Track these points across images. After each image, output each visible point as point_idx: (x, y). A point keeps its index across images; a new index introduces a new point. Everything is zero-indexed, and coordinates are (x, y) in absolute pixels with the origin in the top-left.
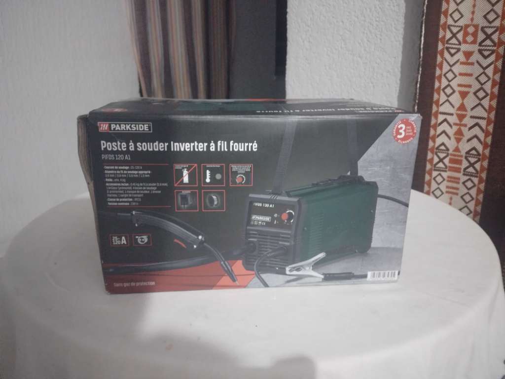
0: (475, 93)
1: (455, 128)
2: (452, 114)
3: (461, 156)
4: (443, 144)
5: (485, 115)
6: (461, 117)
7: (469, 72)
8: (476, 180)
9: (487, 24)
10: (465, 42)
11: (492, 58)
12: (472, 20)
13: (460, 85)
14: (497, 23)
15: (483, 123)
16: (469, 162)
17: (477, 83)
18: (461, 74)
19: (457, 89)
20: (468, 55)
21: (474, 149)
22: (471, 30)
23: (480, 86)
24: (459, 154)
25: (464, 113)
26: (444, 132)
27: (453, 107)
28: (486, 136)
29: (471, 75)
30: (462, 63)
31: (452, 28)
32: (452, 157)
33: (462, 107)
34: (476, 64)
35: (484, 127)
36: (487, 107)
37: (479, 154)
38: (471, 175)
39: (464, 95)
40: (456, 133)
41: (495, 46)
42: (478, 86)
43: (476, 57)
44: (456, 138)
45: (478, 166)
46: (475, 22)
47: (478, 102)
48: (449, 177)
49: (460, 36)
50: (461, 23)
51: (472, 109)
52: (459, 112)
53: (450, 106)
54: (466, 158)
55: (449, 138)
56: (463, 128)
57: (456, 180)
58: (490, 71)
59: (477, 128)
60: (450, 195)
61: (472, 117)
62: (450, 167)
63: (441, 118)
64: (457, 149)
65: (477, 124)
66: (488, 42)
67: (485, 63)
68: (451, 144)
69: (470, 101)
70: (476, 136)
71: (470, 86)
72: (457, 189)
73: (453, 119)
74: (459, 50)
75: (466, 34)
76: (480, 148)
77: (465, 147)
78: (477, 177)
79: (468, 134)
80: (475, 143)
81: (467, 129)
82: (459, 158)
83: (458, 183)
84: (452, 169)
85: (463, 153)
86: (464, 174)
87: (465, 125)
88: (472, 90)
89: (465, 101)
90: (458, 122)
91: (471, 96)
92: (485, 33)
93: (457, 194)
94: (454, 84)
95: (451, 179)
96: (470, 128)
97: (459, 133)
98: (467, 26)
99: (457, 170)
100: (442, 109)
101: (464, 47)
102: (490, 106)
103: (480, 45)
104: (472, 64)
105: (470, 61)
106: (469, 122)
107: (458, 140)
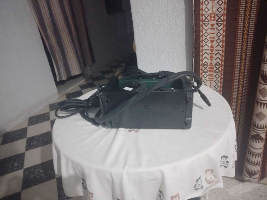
0: (216, 41)
1: (210, 55)
2: (208, 50)
3: (213, 66)
4: (206, 62)
5: (221, 49)
6: (212, 51)
7: (213, 32)
8: (220, 74)
9: (218, 13)
10: (211, 20)
11: (222, 26)
12: (213, 11)
13: (210, 38)
14: (222, 12)
15: (221, 52)
16: (216, 68)
17: (217, 36)
18: (210, 33)
19: (209, 39)
20: (212, 25)
21: (218, 62)
22: (213, 15)
23: (218, 38)
24: (212, 65)
25: (213, 49)
26: (206, 57)
27: (208, 47)
28: (222, 57)
29: (214, 33)
30: (211, 29)
31: (205, 15)
32: (210, 66)
33: (212, 47)
34: (216, 29)
35: (221, 53)
36: (221, 46)
37: (220, 64)
38: (218, 73)
39: (212, 42)
40: (210, 57)
41: (222, 21)
42: (217, 38)
43: (215, 26)
44: (210, 59)
45: (220, 69)
46: (214, 12)
47: (218, 44)
48: (209, 74)
49: (209, 18)
50: (209, 13)
51: (216, 47)
52: (211, 49)
53: (207, 46)
54: (215, 66)
55: (208, 59)
56: (213, 55)
57: (212, 75)
58: (221, 32)
59: (218, 54)
60: (210, 81)
61: (216, 50)
62: (209, 70)
63: (204, 52)
64: (211, 63)
65: (218, 53)
66: (220, 20)
67: (219, 28)
68: (209, 62)
69: (215, 44)
70: (218, 58)
71: (214, 38)
72: (213, 79)
73: (209, 52)
74: (209, 24)
75: (211, 17)
76: (220, 62)
77: (214, 62)
78: (220, 73)
79: (215, 57)
80: (218, 60)
81: (214, 55)
82: (212, 67)
83: (213, 76)
84: (210, 71)
85: (214, 65)
86: (215, 73)
87: (214, 54)
88: (215, 40)
89: (213, 44)
90: (211, 52)
91: (215, 42)
92: (218, 16)
93: (213, 81)
94: (208, 38)
95: (210, 75)
96: (216, 55)
97: (212, 57)
98: (211, 14)
99: (212, 71)
100: (204, 48)
101: (211, 22)
102: (223, 45)
103: (217, 21)
104: (214, 29)
105: (213, 28)
106: (215, 52)
107: (211, 60)
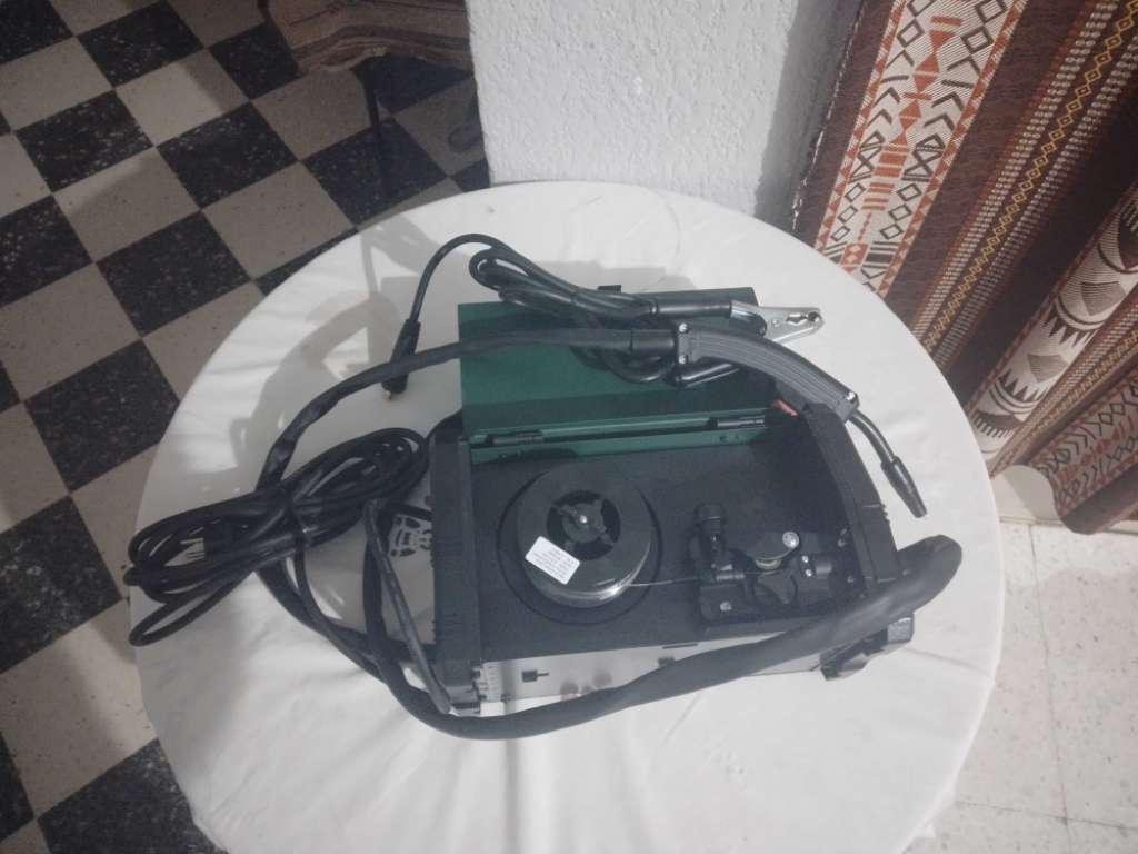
0: (965, 39)
1: (905, 103)
2: (906, 78)
3: (907, 150)
4: (876, 134)
5: (973, 78)
6: (922, 82)
8: (923, 186)
13: (936, 20)
15: (965, 94)
16: (919, 159)
17: (976, 17)
19: (929, 27)
21: (935, 137)
23: (980, 24)
24: (904, 146)
25: (931, 74)
26: (884, 113)
27: (912, 63)
28: (964, 116)
32: (888, 153)
33: (931, 64)
35: (965, 101)
36: (981, 66)
37: (941, 145)
38: (919, 178)
39: (939, 39)
40: (905, 112)
42: (976, 23)
44: (902, 120)
45: (933, 165)
47: (967, 54)
48: (872, 184)
51: (950, 68)
52: (920, 73)
53: (906, 62)
54: (915, 154)
55: (890, 121)
56: (920, 102)
57: (887, 188)
59: (951, 102)
60: (869, 211)
61: (944, 82)
62: (879, 168)
63: (882, 88)
64: (901, 139)
65: (954, 96)
68: (889, 131)
69: (953, 50)
70: (945, 117)
71: (958, 22)
72: (885, 201)
73: (909, 86)
76: (947, 136)
77: (917, 134)
78: (927, 181)
79: (929, 113)
80: (941, 129)
81: (930, 103)
82: (902, 154)
83: (890, 192)
84: (881, 171)
85: (912, 146)
86: (904, 179)
87: (928, 98)
88: (960, 31)
89: (941, 50)
90: (914, 91)
91: (955, 41)
93: (883, 208)
94: (925, 18)
95: (876, 187)
96: (938, 102)
97: (913, 112)
99: (894, 173)
100: (887, 73)
102: (989, 64)
106: (936, 90)
107: (906, 124)
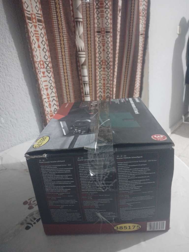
0: (50, 88)
1: (48, 103)
2: (46, 98)
4: (47, 111)
5: (55, 95)
6: (49, 98)
7: (46, 80)
9: (45, 60)
10: (41, 68)
11: (51, 73)
12: (41, 58)
13: (45, 86)
14: (48, 60)
15: (55, 98)
17: (49, 84)
18: (44, 81)
19: (44, 88)
20: (43, 73)
21: (55, 108)
22: (42, 63)
23: (51, 85)
25: (49, 96)
26: (46, 106)
28: (57, 103)
31: (37, 63)
32: (51, 114)
33: (48, 94)
34: (47, 76)
35: (56, 100)
36: (54, 92)
37: (57, 110)
39: (47, 89)
41: (50, 69)
46: (42, 60)
47: (52, 91)
49: (39, 66)
50: (38, 60)
51: (51, 94)
53: (45, 95)
58: (52, 78)
59: (54, 101)
61: (52, 97)
63: (44, 101)
64: (51, 111)
65: (53, 99)
66: (48, 67)
67: (49, 75)
68: (49, 110)
70: (55, 104)
71: (47, 86)
73: (47, 100)
75: (41, 65)
77: (53, 109)
79: (52, 104)
80: (55, 106)
81: (51, 102)
85: (53, 112)
87: (50, 101)
88: (49, 87)
89: (48, 91)
91: (49, 89)
97: (50, 105)
98: (40, 61)
100: (44, 97)
101: (42, 70)
103: (46, 69)
104: (46, 77)
105: (45, 75)
106: (51, 99)
107: (50, 107)
